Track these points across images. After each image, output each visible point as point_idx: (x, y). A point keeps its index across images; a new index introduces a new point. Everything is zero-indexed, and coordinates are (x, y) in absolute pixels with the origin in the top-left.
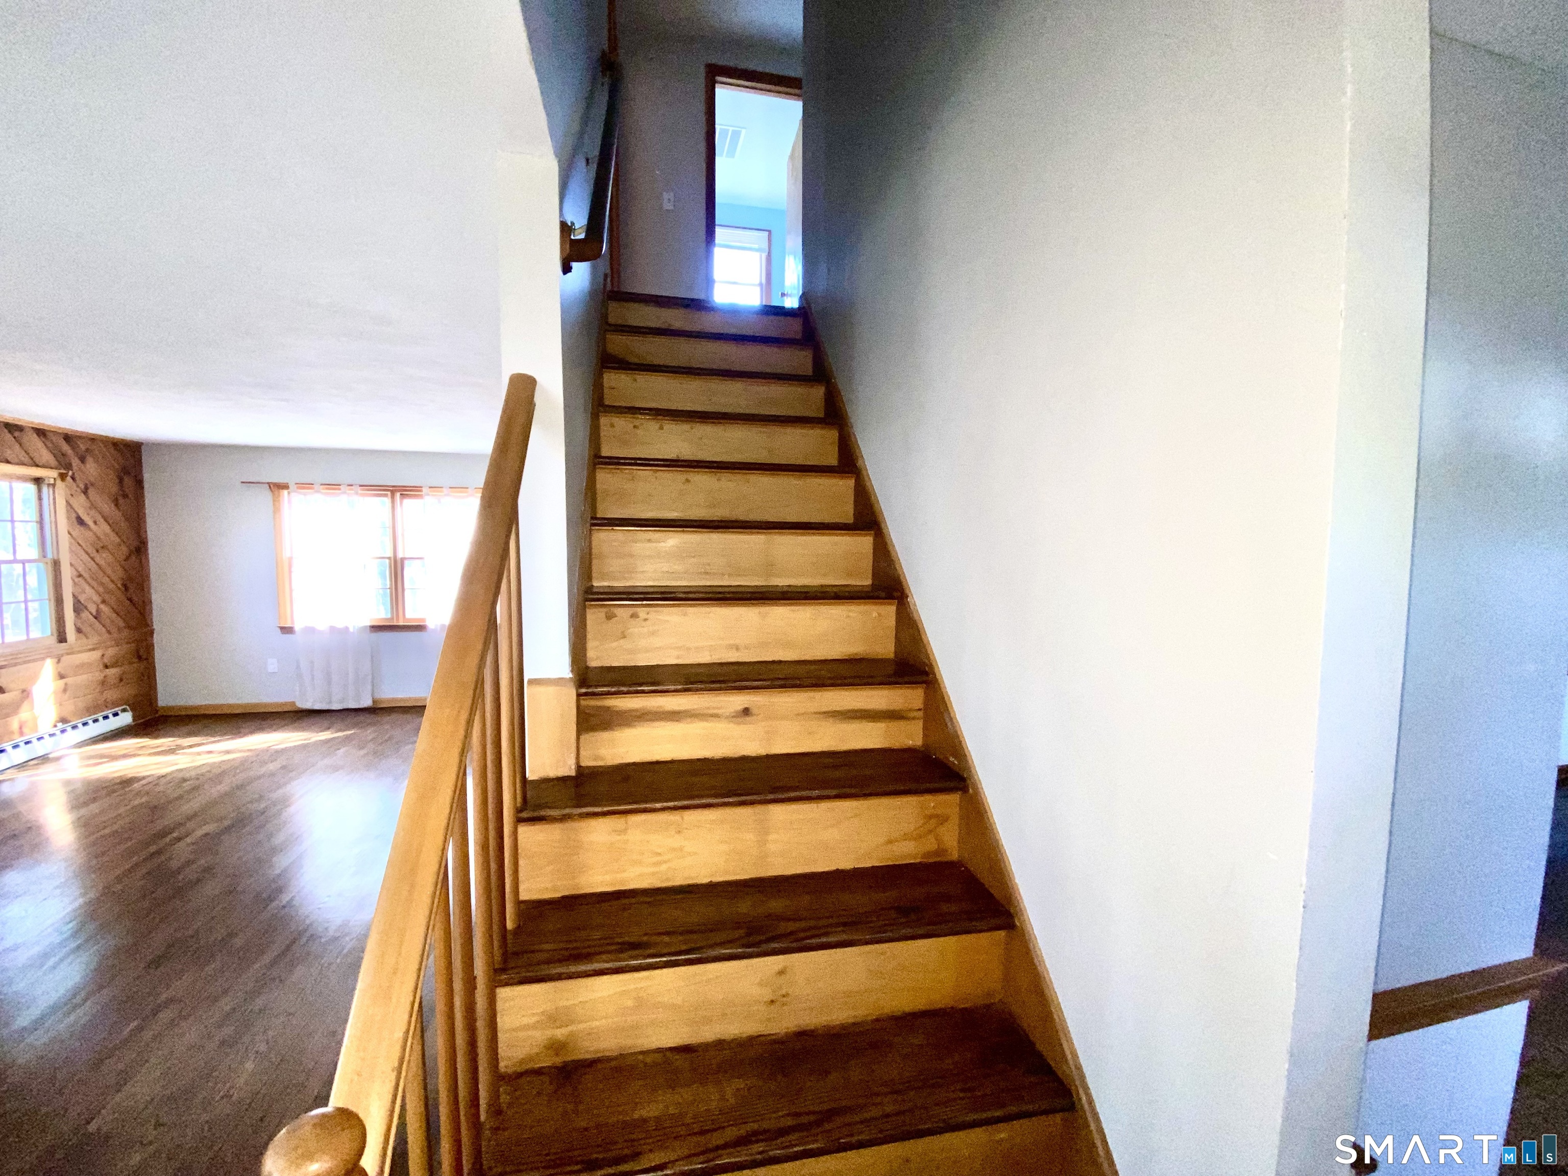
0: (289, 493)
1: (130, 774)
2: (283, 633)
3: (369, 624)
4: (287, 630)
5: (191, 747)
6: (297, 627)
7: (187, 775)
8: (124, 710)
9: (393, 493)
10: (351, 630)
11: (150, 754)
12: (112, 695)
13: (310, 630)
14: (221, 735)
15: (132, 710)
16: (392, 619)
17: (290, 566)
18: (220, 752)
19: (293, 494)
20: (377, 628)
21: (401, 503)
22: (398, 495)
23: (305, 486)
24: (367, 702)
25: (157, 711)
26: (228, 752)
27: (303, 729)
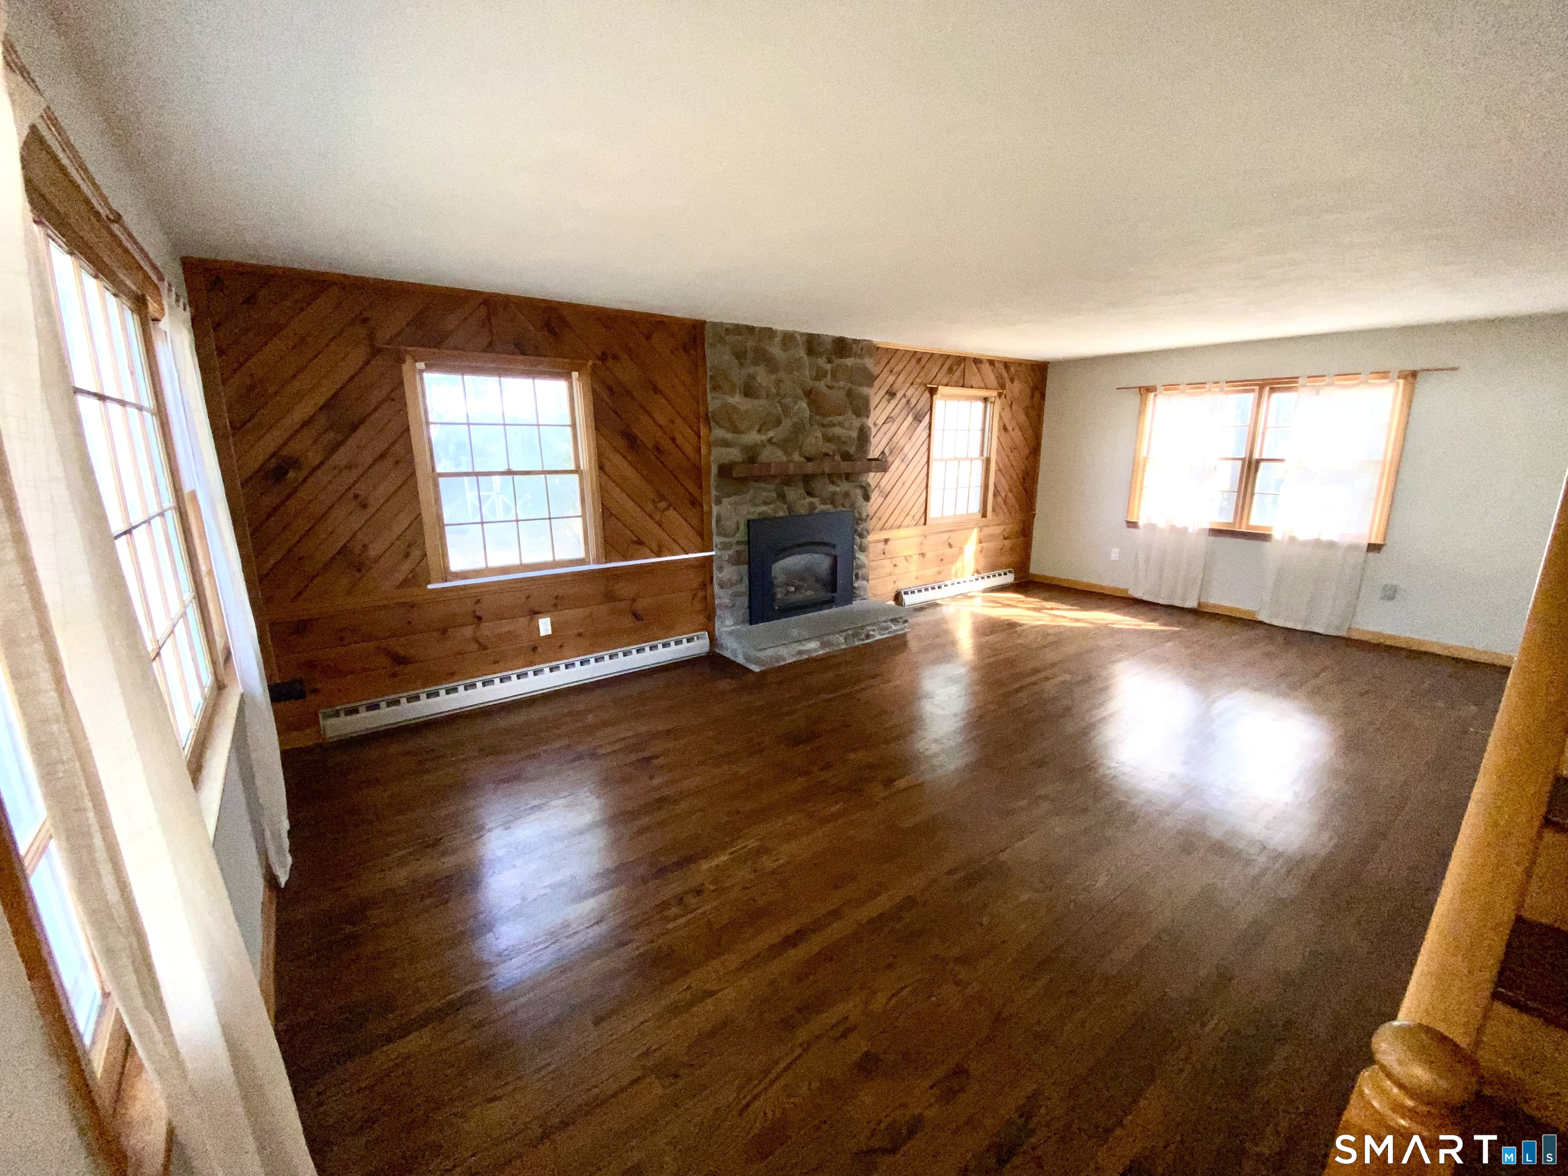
0: (1155, 395)
1: (1015, 619)
2: (1128, 527)
3: (1208, 526)
4: (1132, 525)
5: (1052, 609)
6: (1141, 524)
7: (1050, 631)
8: (1010, 572)
9: (1262, 387)
10: (1190, 531)
11: (1028, 609)
12: (1004, 559)
13: (1152, 527)
14: (1071, 605)
15: (1016, 573)
16: (1234, 524)
17: (1144, 466)
18: (1071, 619)
19: (1159, 396)
20: (1217, 532)
21: (1269, 397)
22: (1267, 389)
23: (1171, 387)
24: (1191, 604)
25: (1028, 577)
26: (1077, 620)
27: (1135, 616)
